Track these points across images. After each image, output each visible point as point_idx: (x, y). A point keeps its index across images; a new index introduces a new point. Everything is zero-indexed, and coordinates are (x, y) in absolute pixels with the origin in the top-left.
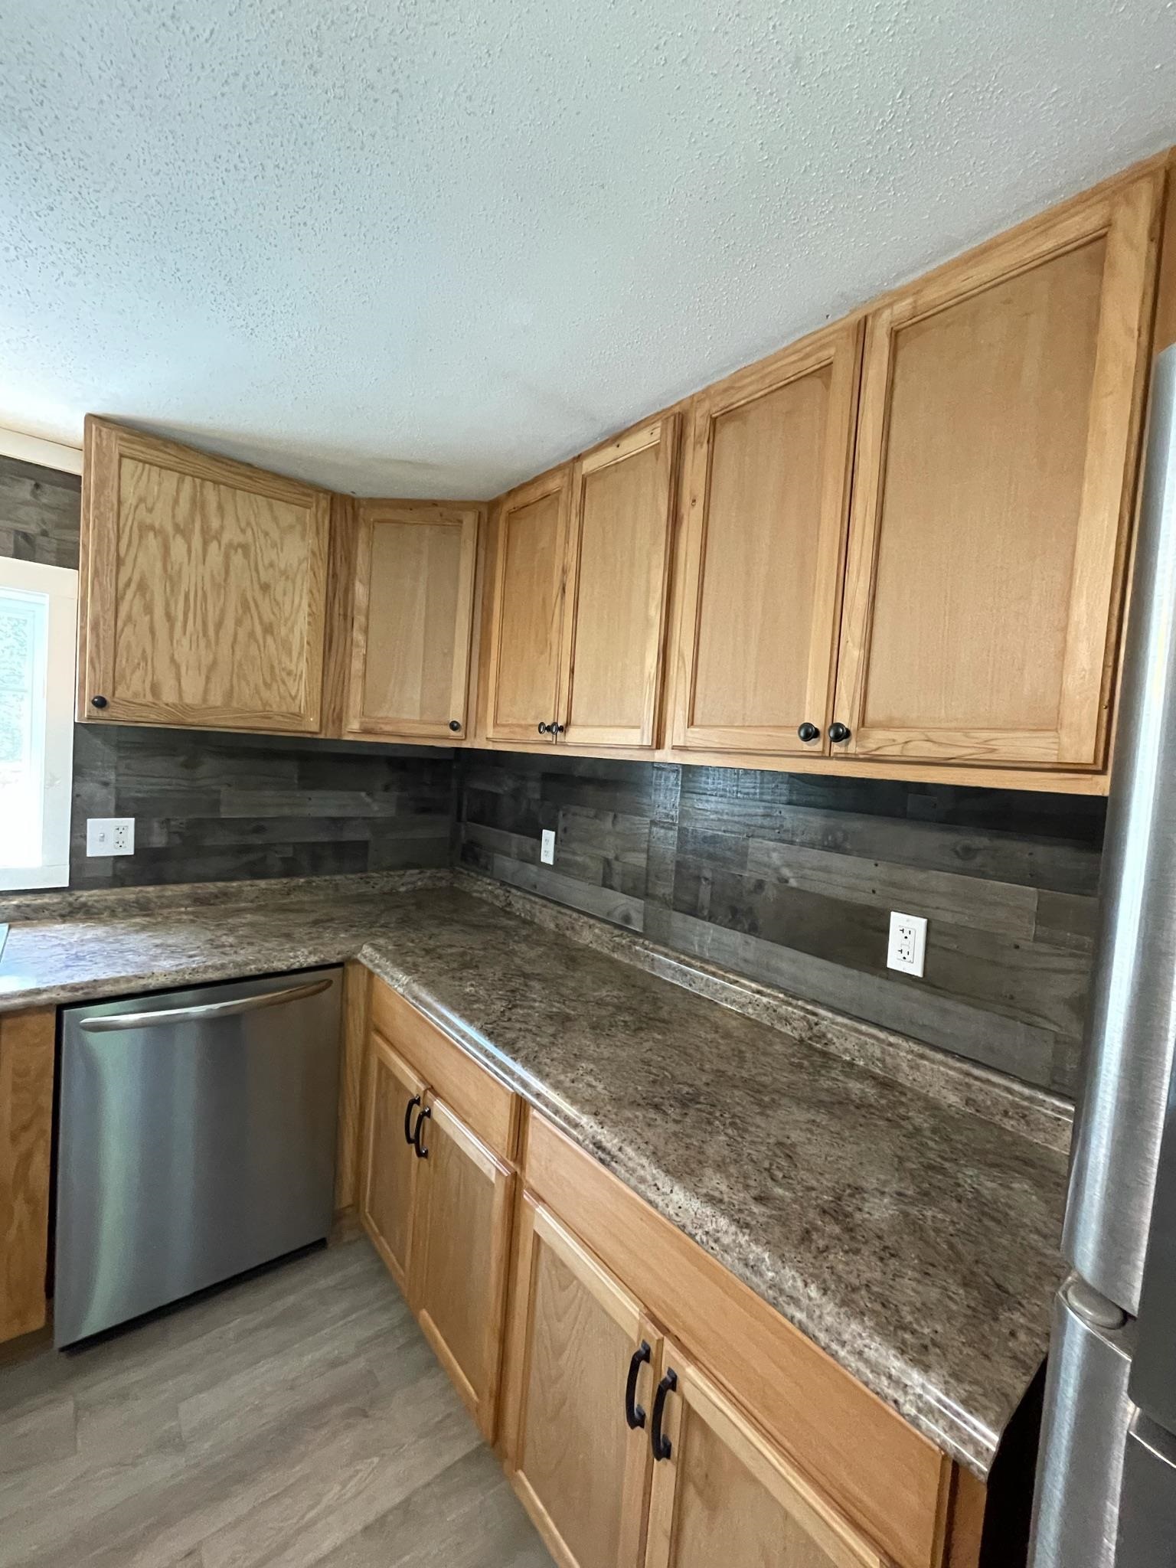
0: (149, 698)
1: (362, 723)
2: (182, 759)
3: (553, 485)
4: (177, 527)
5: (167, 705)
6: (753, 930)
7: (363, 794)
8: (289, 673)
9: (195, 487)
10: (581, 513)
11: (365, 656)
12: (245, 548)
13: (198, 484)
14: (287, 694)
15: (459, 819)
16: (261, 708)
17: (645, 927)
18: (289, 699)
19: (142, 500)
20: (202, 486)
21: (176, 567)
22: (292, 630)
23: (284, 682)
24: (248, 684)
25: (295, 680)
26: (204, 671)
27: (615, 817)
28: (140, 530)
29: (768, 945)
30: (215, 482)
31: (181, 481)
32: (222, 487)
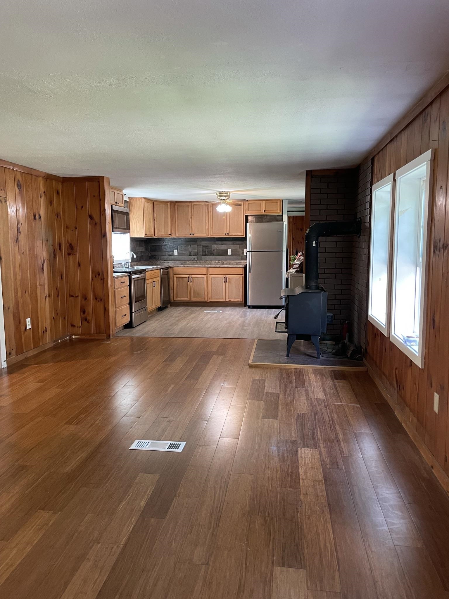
3: (188, 204)
6: (214, 255)
10: (193, 209)
11: (156, 225)
17: (198, 259)
27: (191, 246)
29: (215, 256)
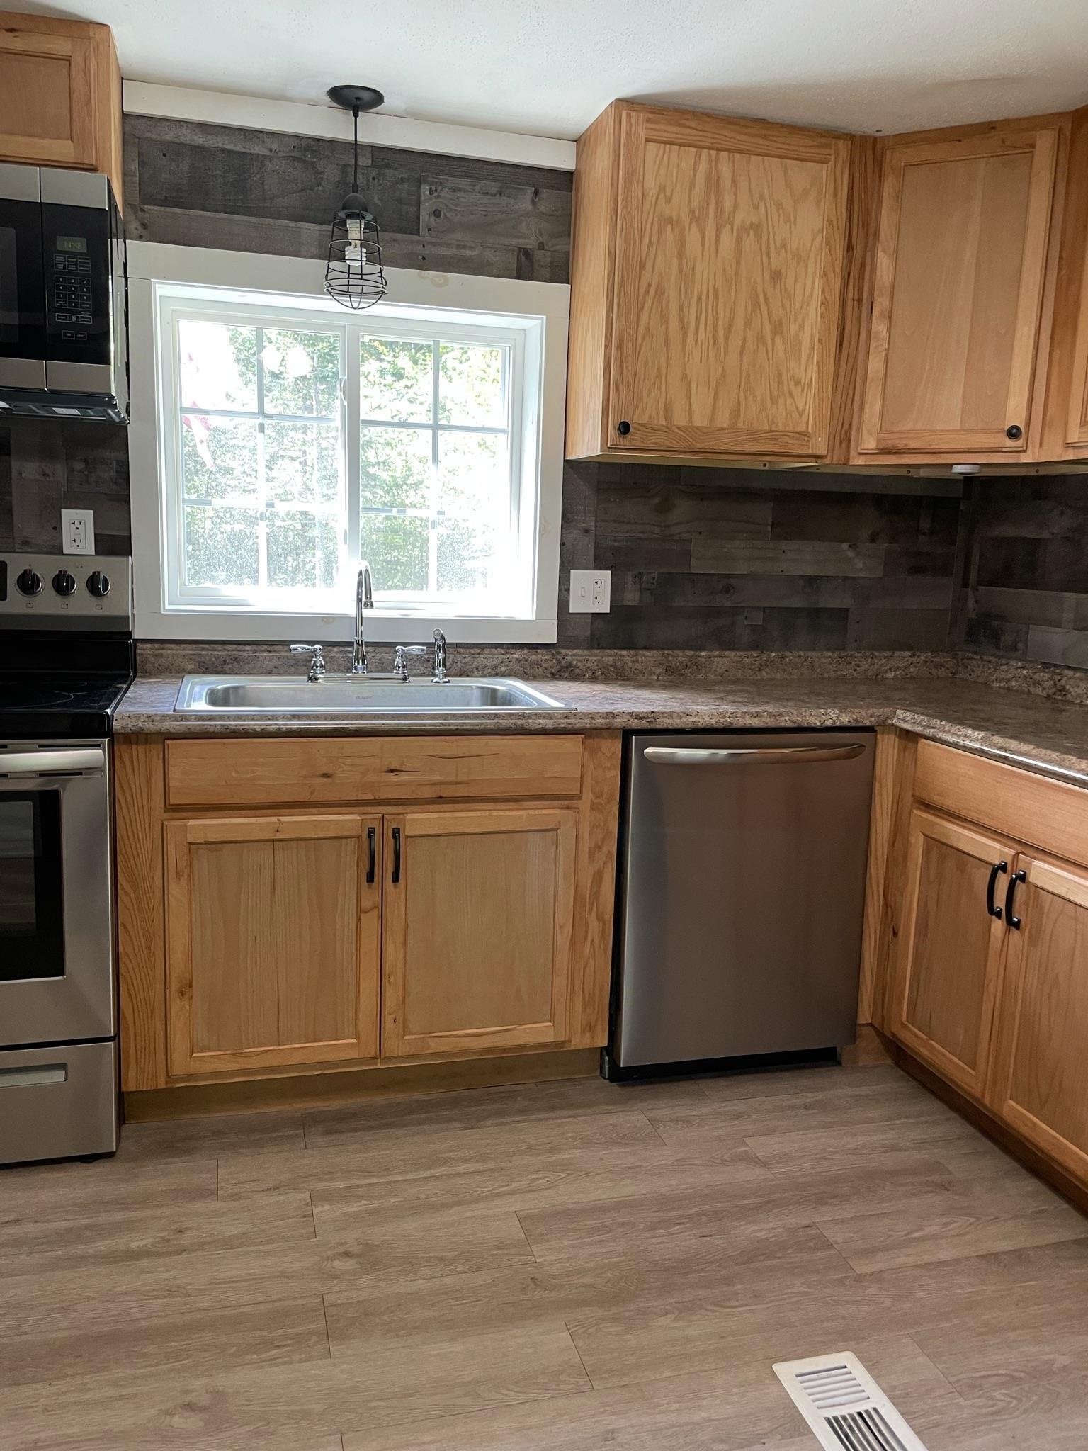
0: (663, 422)
1: (878, 441)
2: (656, 500)
4: (692, 212)
5: (679, 428)
7: (845, 546)
8: (797, 382)
9: (710, 160)
11: (888, 350)
12: (756, 227)
13: (713, 158)
14: (794, 409)
15: (965, 584)
16: (766, 428)
18: (796, 416)
19: (662, 189)
20: (717, 159)
21: (691, 264)
22: (802, 327)
23: (791, 394)
24: (755, 397)
25: (803, 391)
26: (713, 384)
28: (659, 225)
30: (729, 151)
31: (698, 156)
32: (737, 155)
